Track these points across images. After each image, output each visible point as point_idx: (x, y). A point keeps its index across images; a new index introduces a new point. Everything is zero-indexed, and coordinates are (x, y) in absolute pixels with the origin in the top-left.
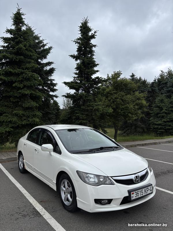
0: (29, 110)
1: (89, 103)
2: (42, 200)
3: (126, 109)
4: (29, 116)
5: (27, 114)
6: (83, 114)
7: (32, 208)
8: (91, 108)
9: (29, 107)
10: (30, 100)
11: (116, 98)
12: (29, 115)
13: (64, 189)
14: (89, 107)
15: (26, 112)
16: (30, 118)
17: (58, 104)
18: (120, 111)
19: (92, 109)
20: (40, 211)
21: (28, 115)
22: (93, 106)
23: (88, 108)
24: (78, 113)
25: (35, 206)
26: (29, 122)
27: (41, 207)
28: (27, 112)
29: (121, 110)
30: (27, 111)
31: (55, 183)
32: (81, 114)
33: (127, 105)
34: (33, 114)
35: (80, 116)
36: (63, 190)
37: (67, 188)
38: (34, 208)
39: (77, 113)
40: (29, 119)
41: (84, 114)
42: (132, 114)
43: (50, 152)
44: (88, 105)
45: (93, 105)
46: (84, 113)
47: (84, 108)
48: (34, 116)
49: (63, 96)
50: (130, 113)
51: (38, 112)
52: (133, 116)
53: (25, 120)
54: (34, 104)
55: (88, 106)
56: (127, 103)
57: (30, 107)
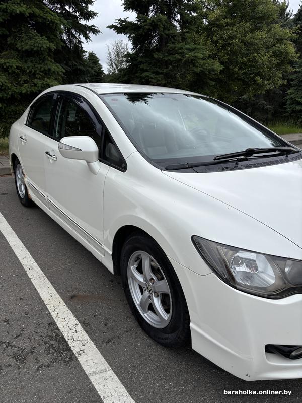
0: (34, 59)
1: (172, 45)
2: (75, 292)
3: (251, 66)
4: (34, 74)
5: (28, 67)
6: (157, 73)
7: (46, 321)
8: (178, 57)
9: (32, 49)
10: (33, 32)
11: (231, 37)
12: (35, 71)
13: (140, 278)
14: (172, 54)
15: (26, 62)
16: (37, 78)
17: (99, 61)
18: (236, 69)
19: (181, 60)
20: (71, 335)
21: (33, 71)
22: (181, 53)
23: (169, 58)
24: (147, 71)
25: (54, 315)
26: (36, 88)
27: (74, 321)
28: (30, 64)
29: (240, 68)
30: (29, 60)
31: (111, 253)
32: (153, 72)
33: (256, 55)
34: (45, 70)
35: (152, 78)
36: (134, 278)
37: (149, 278)
38: (52, 324)
39: (143, 70)
40: (35, 81)
41: (162, 73)
42: (263, 77)
43: (88, 162)
44: (169, 51)
45: (181, 48)
46: (160, 71)
47: (161, 57)
48: (46, 74)
49: (111, 27)
50: (258, 74)
51: (54, 65)
52: (266, 82)
53: (26, 82)
54: (43, 42)
55: (171, 52)
56: (254, 49)
57: (35, 49)
